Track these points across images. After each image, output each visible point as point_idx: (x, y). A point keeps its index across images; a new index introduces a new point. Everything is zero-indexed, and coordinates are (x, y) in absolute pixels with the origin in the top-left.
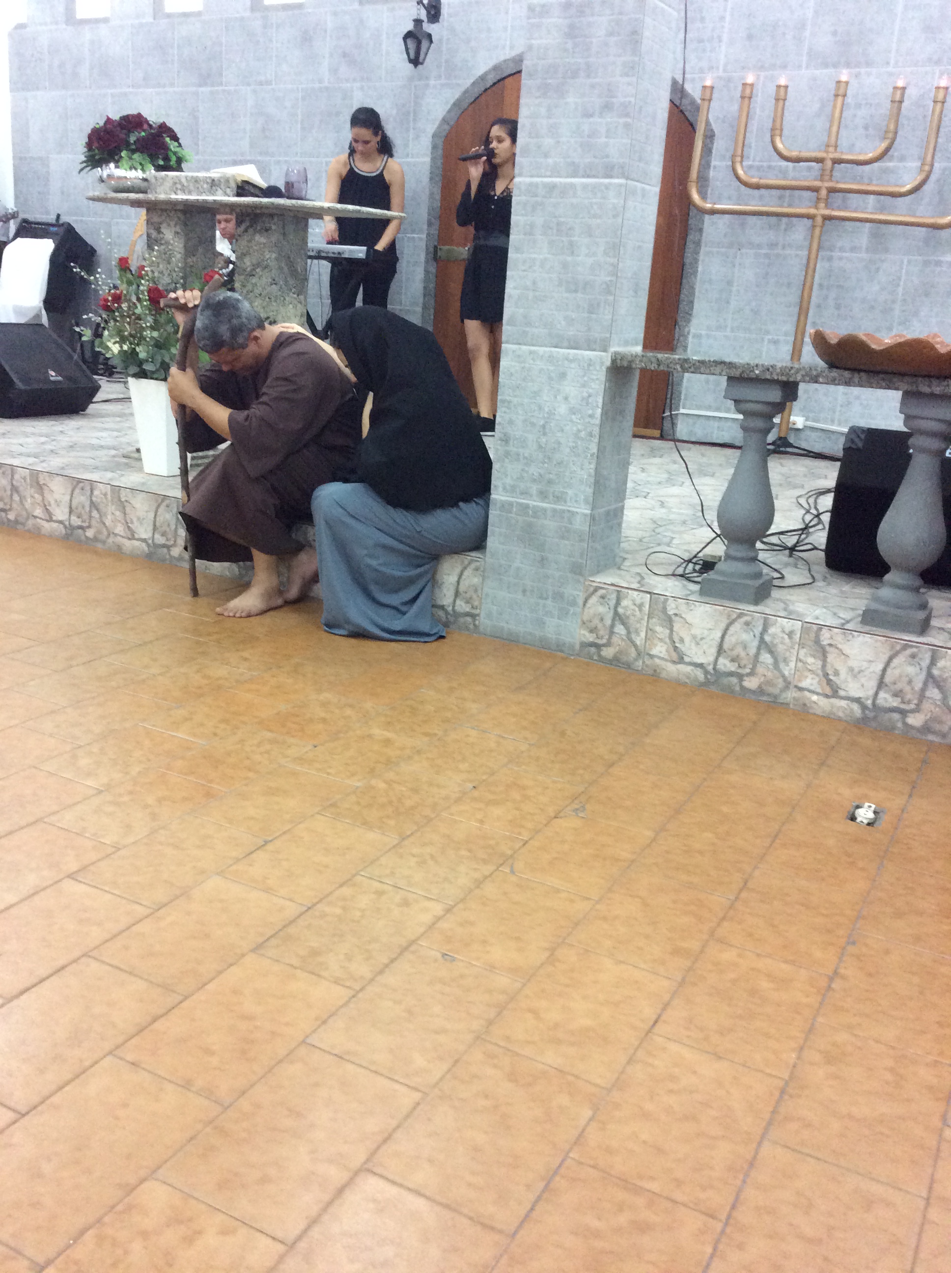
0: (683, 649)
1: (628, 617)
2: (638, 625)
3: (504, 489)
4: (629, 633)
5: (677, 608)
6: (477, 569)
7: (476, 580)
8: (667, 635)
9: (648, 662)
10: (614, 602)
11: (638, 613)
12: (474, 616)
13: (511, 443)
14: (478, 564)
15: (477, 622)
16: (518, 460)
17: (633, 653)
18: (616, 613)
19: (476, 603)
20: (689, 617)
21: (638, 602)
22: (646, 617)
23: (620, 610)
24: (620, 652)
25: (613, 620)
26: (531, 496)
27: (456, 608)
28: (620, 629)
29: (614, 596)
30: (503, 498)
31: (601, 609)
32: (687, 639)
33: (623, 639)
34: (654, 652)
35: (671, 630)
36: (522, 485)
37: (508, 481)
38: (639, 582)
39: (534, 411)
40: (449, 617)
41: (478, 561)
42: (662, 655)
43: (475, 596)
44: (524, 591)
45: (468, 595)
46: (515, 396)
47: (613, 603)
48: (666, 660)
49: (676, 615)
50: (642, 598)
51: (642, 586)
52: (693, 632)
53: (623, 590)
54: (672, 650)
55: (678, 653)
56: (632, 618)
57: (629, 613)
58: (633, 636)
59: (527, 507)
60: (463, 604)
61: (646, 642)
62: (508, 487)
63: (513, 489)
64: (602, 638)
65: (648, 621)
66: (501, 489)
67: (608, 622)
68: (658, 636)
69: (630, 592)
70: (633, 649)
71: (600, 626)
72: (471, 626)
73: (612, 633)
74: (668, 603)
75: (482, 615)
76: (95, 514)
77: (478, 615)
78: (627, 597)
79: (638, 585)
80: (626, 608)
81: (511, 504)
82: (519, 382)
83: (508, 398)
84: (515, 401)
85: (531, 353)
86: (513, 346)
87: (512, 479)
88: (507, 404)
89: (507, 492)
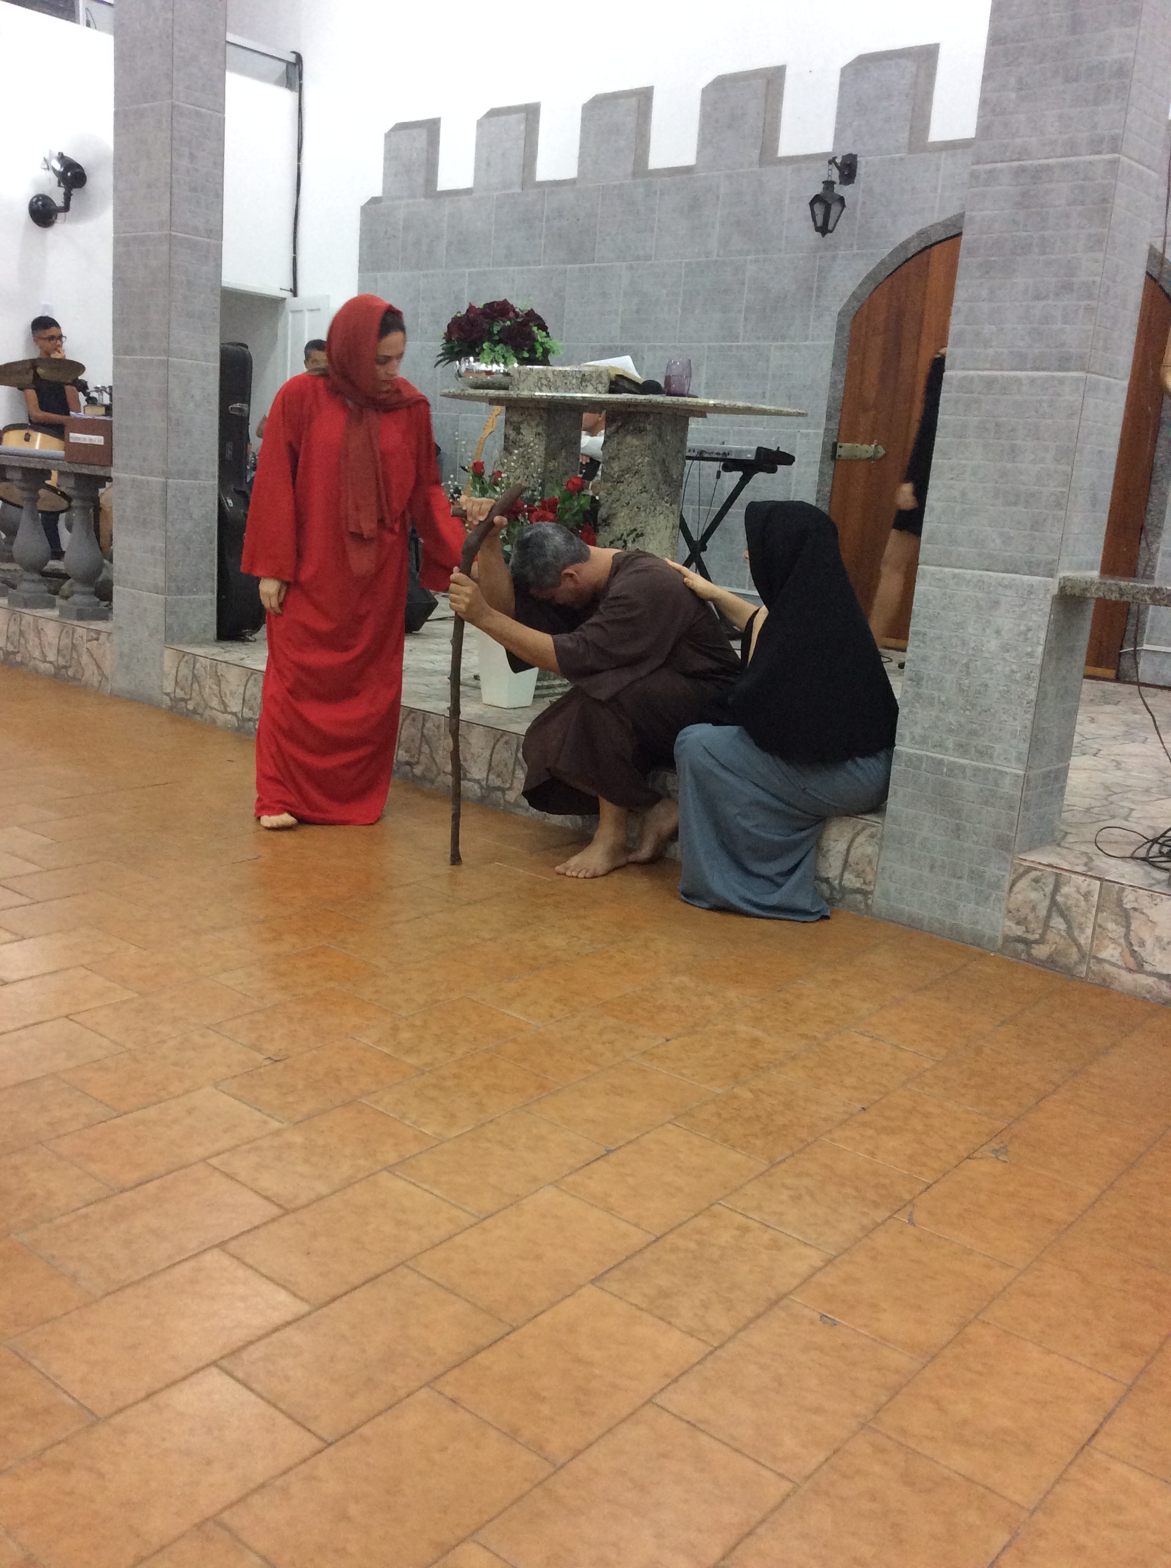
0: (1143, 954)
1: (1068, 908)
2: (1083, 920)
3: (913, 738)
4: (1070, 928)
5: (1136, 900)
6: (872, 836)
7: (869, 850)
8: (1122, 934)
9: (1095, 967)
10: (1051, 887)
11: (1083, 904)
12: (865, 894)
13: (924, 683)
14: (873, 830)
15: (870, 902)
16: (932, 704)
17: (1075, 956)
18: (1053, 903)
19: (870, 878)
20: (1153, 913)
21: (1083, 890)
22: (1094, 910)
23: (1059, 898)
24: (1057, 951)
25: (1049, 911)
26: (947, 749)
27: (843, 882)
28: (1058, 922)
29: (1051, 880)
30: (911, 751)
31: (1034, 896)
32: (1149, 942)
33: (1062, 936)
34: (1103, 955)
35: (1128, 927)
36: (935, 736)
37: (918, 730)
38: (1086, 865)
39: (956, 646)
40: (835, 893)
41: (874, 826)
42: (1113, 960)
43: (868, 869)
44: (932, 867)
45: (860, 867)
46: (931, 627)
47: (1049, 889)
48: (1120, 967)
49: (1135, 909)
50: (1089, 885)
51: (1090, 869)
52: (1157, 932)
53: (1064, 873)
54: (1127, 954)
55: (1135, 958)
56: (1075, 909)
57: (1070, 902)
58: (1076, 933)
59: (941, 762)
60: (854, 879)
61: (1092, 941)
62: (917, 737)
63: (925, 740)
64: (1033, 932)
65: (1096, 915)
66: (908, 740)
67: (1043, 913)
68: (1110, 934)
69: (1073, 876)
70: (1075, 950)
71: (1031, 917)
72: (862, 906)
73: (1046, 926)
74: (1125, 894)
75: (877, 893)
76: (425, 749)
77: (871, 893)
78: (1069, 882)
79: (1085, 869)
80: (1067, 896)
81: (920, 758)
82: (938, 611)
83: (923, 630)
84: (931, 633)
85: (955, 576)
86: (932, 568)
87: (923, 727)
88: (920, 637)
89: (916, 743)
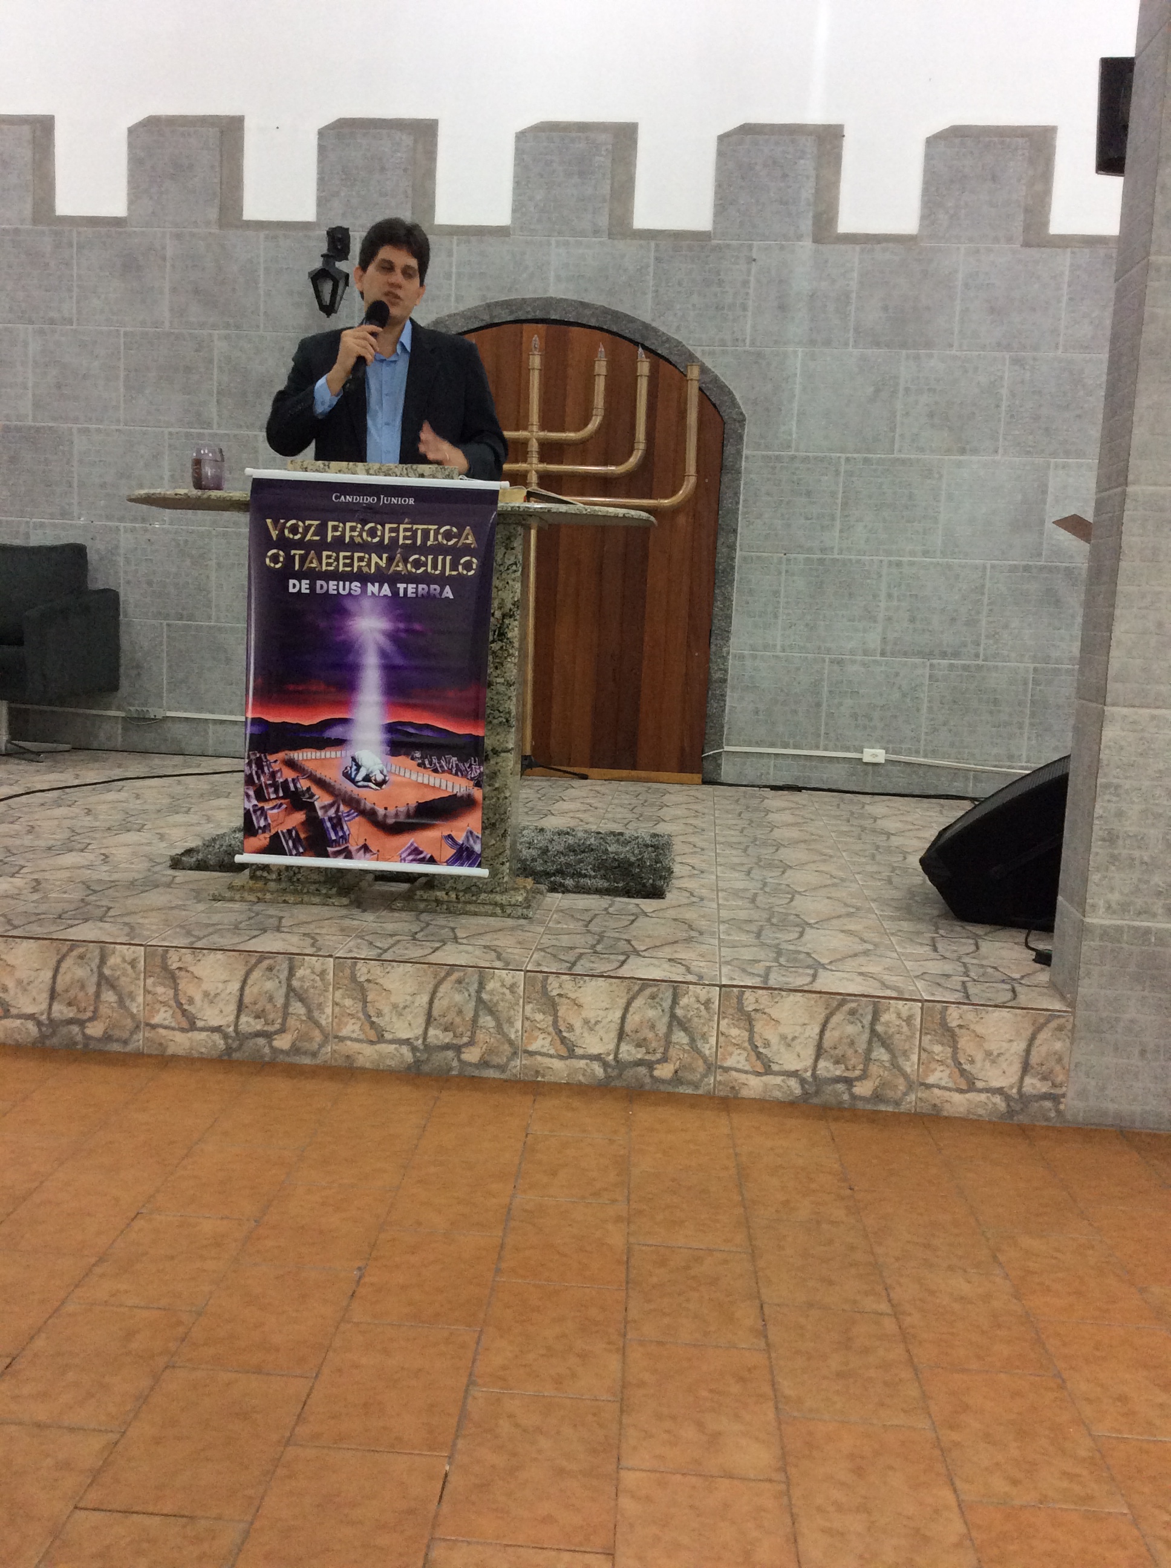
3: (1109, 907)
6: (1060, 1028)
7: (1058, 1046)
12: (1055, 1099)
13: (1120, 842)
14: (1062, 1020)
15: (1062, 1107)
16: (1131, 866)
19: (1060, 1078)
26: (1154, 915)
30: (1107, 922)
36: (1139, 902)
37: (1115, 897)
39: (1160, 796)
40: (1012, 1104)
41: (1063, 1017)
43: (1058, 1068)
44: (1143, 1053)
46: (1126, 778)
59: (1147, 932)
62: (1114, 906)
63: (1124, 908)
66: (1102, 910)
72: (1052, 1114)
75: (1070, 1094)
77: (1064, 1096)
81: (1119, 929)
82: (1134, 758)
83: (1115, 781)
84: (1127, 784)
85: (1153, 718)
86: (1125, 711)
87: (1122, 893)
88: (1112, 790)
89: (1114, 912)
